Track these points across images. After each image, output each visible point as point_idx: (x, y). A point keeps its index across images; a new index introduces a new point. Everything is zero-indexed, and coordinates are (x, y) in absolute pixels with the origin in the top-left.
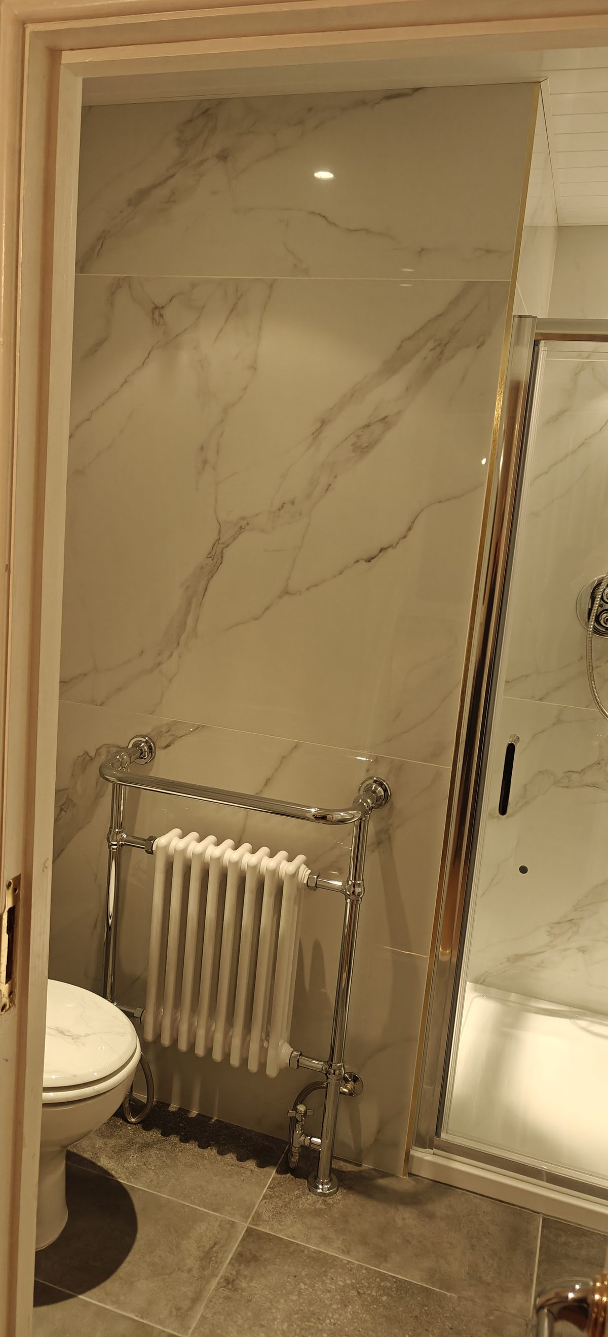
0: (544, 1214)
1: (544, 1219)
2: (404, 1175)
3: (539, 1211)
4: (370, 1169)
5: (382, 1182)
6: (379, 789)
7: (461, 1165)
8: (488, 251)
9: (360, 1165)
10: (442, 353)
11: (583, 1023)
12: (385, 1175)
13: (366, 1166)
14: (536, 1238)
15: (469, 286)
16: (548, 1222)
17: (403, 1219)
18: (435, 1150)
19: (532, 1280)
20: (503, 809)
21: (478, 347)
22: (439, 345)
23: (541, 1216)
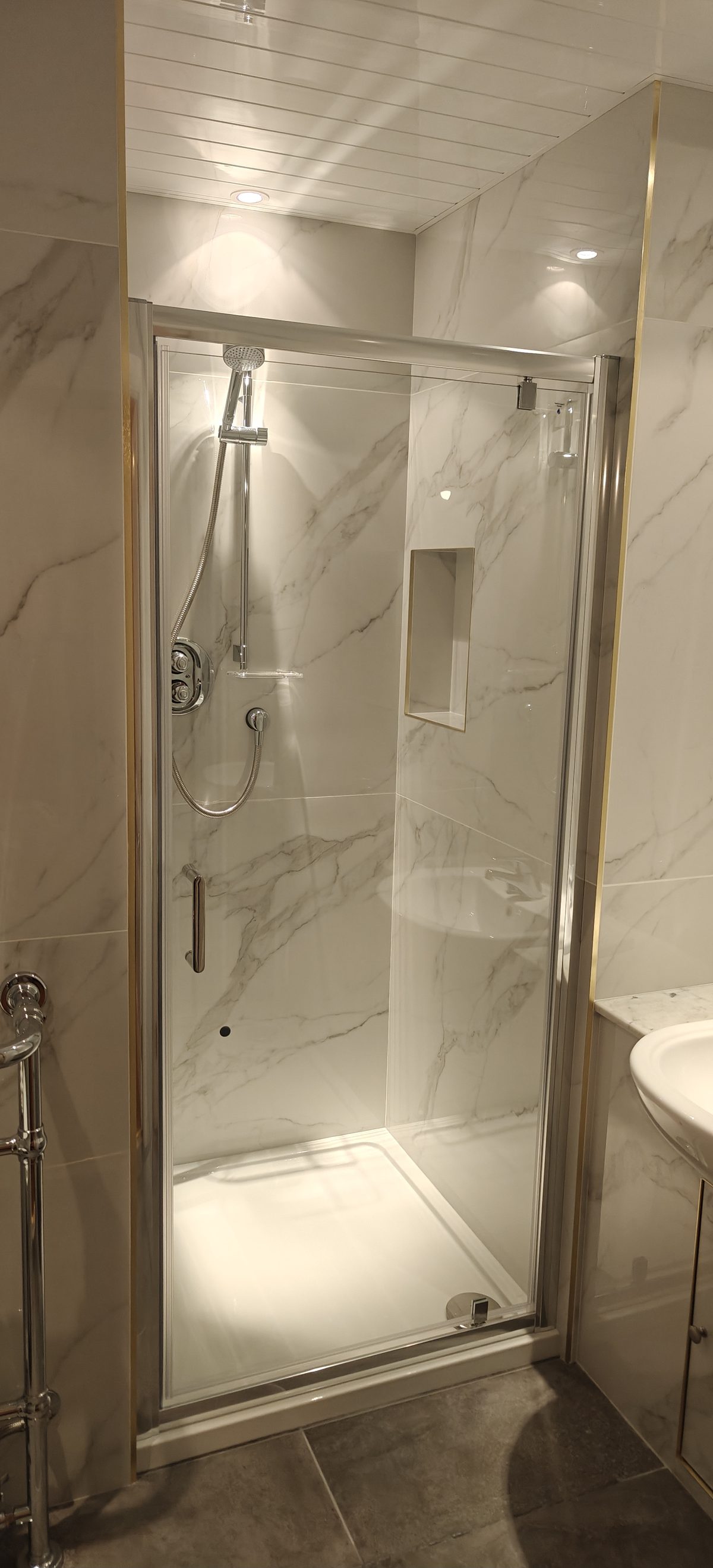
0: (304, 1427)
1: (306, 1433)
2: (133, 1481)
3: (296, 1426)
4: (87, 1500)
5: (111, 1508)
6: (29, 986)
7: (198, 1427)
8: (81, 199)
9: (71, 1504)
10: (33, 342)
11: (219, 1174)
12: (108, 1497)
13: (79, 1500)
14: (312, 1461)
15: (59, 247)
16: (315, 1434)
17: (164, 1539)
18: (163, 1426)
19: (337, 1517)
20: (197, 965)
21: (86, 339)
22: (27, 330)
23: (302, 1431)
